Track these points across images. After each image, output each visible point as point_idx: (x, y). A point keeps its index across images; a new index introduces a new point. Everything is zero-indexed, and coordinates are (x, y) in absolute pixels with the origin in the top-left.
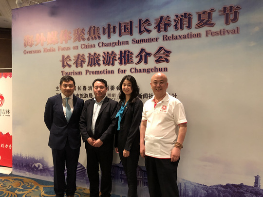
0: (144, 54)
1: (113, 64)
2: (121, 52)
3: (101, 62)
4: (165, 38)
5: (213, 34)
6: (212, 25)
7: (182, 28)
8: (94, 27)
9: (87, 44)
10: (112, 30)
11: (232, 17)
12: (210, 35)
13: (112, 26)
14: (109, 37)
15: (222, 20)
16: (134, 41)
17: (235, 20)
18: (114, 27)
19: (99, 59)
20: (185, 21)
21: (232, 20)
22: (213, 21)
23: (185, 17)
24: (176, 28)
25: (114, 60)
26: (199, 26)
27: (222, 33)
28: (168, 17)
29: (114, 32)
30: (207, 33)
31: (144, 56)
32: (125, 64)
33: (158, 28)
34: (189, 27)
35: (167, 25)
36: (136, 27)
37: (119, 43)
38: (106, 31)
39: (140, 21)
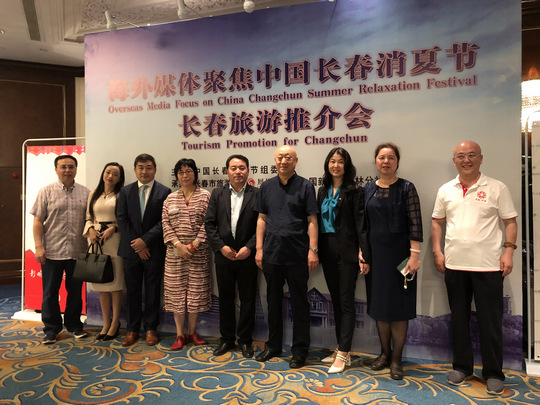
0: (328, 114)
1: (275, 131)
2: (289, 110)
3: (254, 127)
4: (363, 89)
5: (438, 84)
6: (437, 71)
7: (389, 75)
8: (242, 69)
9: (228, 97)
10: (273, 75)
11: (466, 59)
12: (433, 87)
13: (273, 69)
14: (268, 85)
15: (452, 64)
16: (312, 94)
17: (471, 64)
18: (277, 71)
19: (250, 123)
20: (395, 64)
21: (466, 65)
22: (438, 65)
23: (395, 57)
24: (381, 74)
25: (277, 123)
26: (416, 72)
27: (451, 83)
28: (367, 56)
29: (277, 77)
30: (429, 83)
31: (327, 117)
32: (296, 130)
33: (352, 73)
34: (401, 73)
35: (365, 70)
36: (315, 71)
37: (286, 96)
38: (264, 76)
39: (321, 61)
